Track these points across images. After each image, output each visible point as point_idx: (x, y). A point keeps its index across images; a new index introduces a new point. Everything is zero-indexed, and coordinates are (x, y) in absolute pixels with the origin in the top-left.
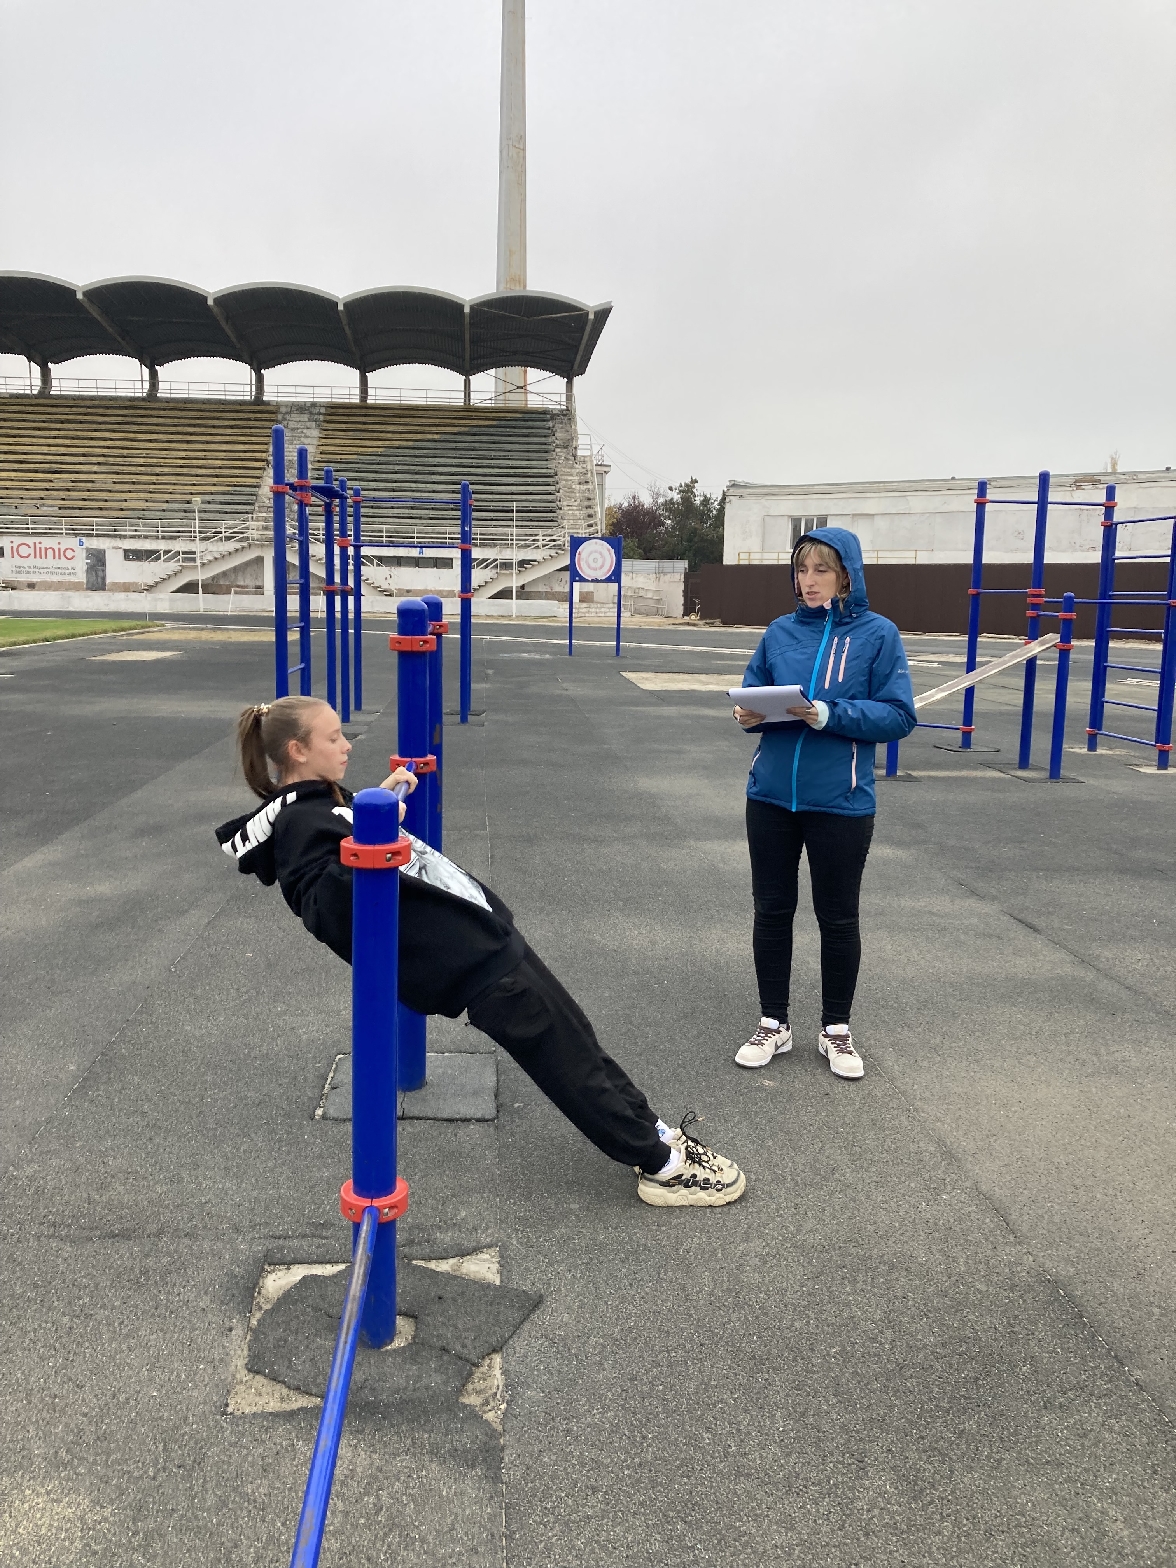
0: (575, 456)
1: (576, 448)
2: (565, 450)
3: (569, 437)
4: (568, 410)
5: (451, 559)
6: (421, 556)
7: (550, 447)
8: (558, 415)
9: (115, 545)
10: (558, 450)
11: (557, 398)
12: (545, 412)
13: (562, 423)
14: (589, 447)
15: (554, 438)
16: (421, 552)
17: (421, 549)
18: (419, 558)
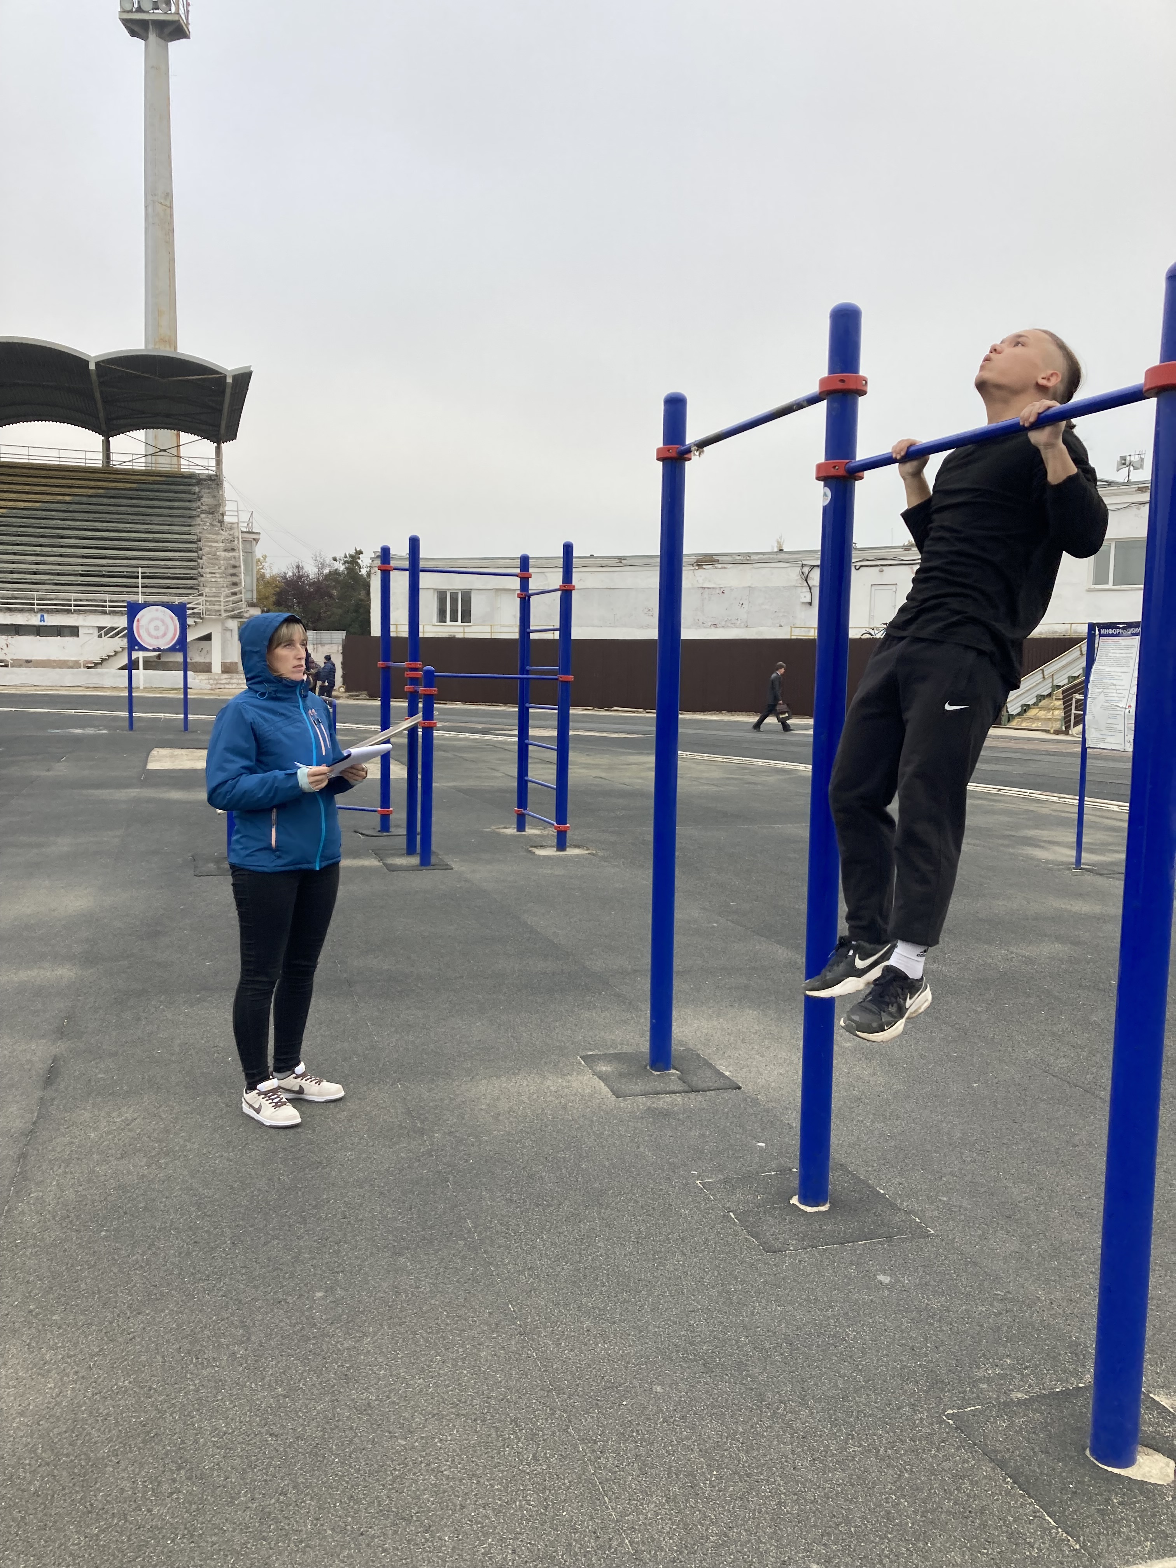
0: (221, 522)
1: (223, 515)
2: (211, 516)
3: (216, 503)
4: (216, 475)
5: (77, 627)
6: (42, 623)
7: (194, 513)
8: (205, 480)
10: (203, 516)
11: (204, 463)
12: (191, 476)
13: (209, 488)
14: (236, 513)
15: (199, 503)
16: (42, 619)
17: (42, 616)
18: (40, 626)
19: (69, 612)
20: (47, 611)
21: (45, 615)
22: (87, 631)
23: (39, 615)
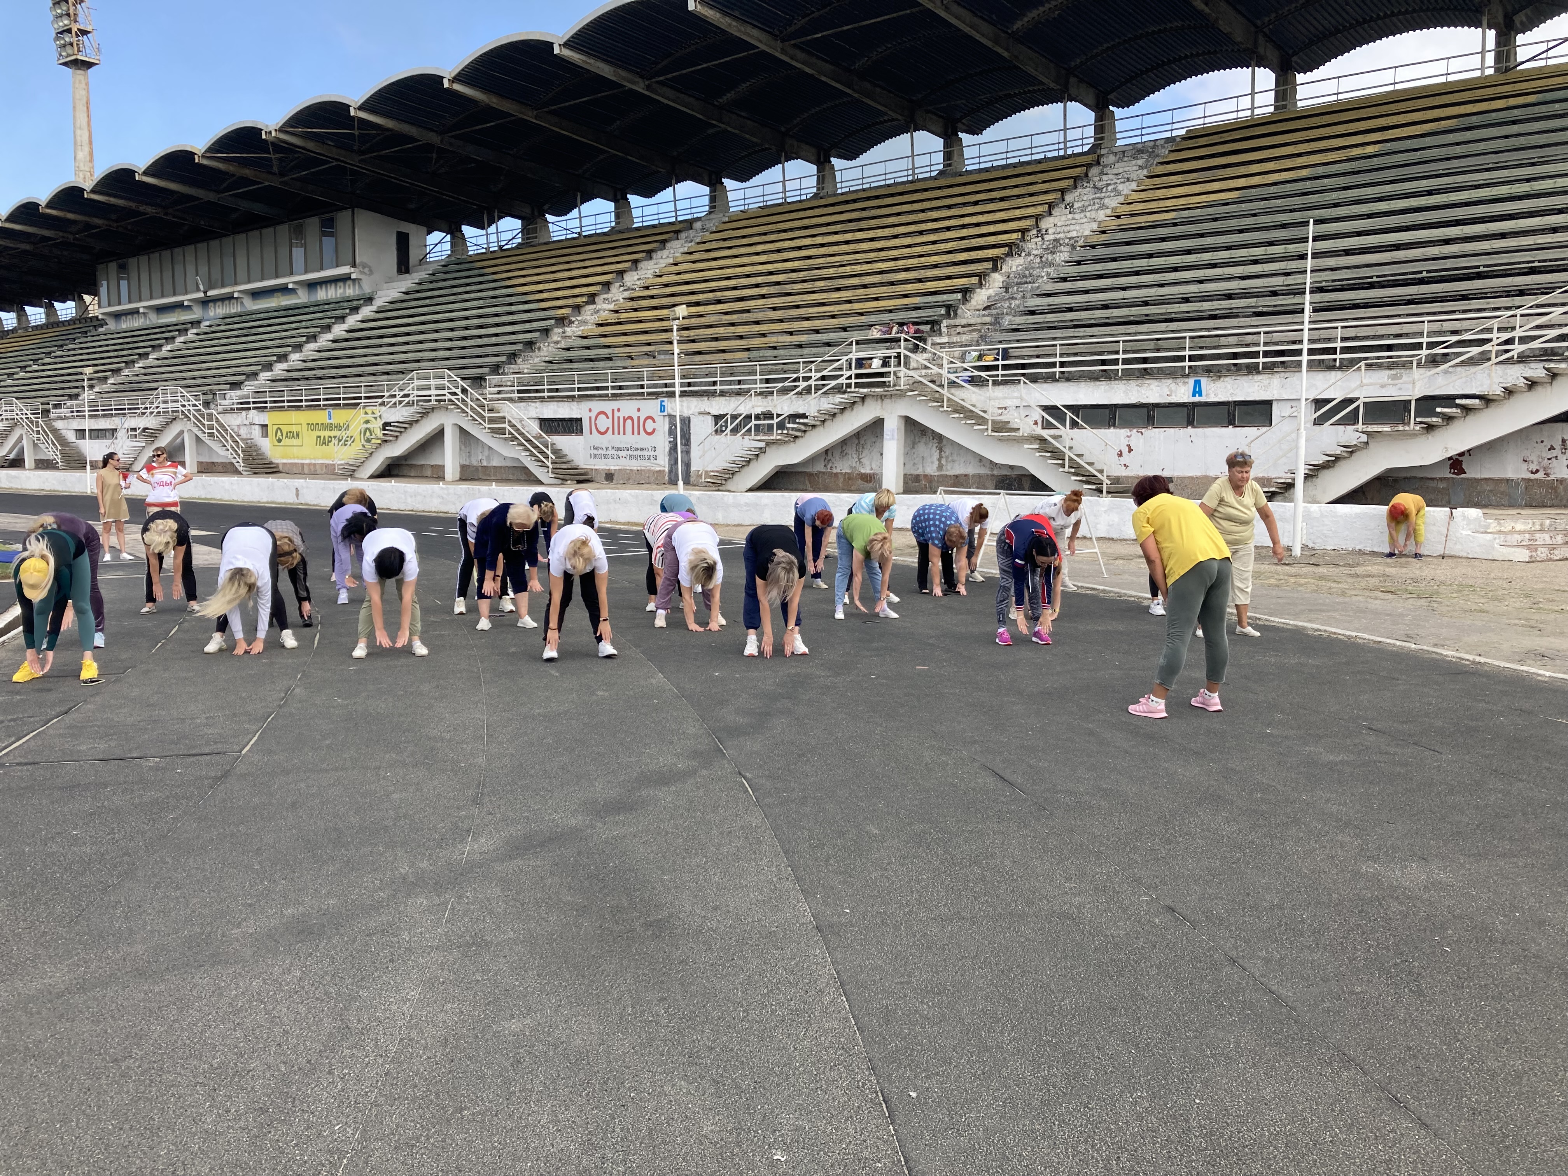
5: (1268, 403)
6: (1197, 399)
9: (702, 410)
16: (1197, 391)
17: (1198, 383)
18: (1195, 405)
19: (1252, 370)
20: (1208, 371)
21: (1204, 381)
22: (1287, 411)
23: (1191, 381)
